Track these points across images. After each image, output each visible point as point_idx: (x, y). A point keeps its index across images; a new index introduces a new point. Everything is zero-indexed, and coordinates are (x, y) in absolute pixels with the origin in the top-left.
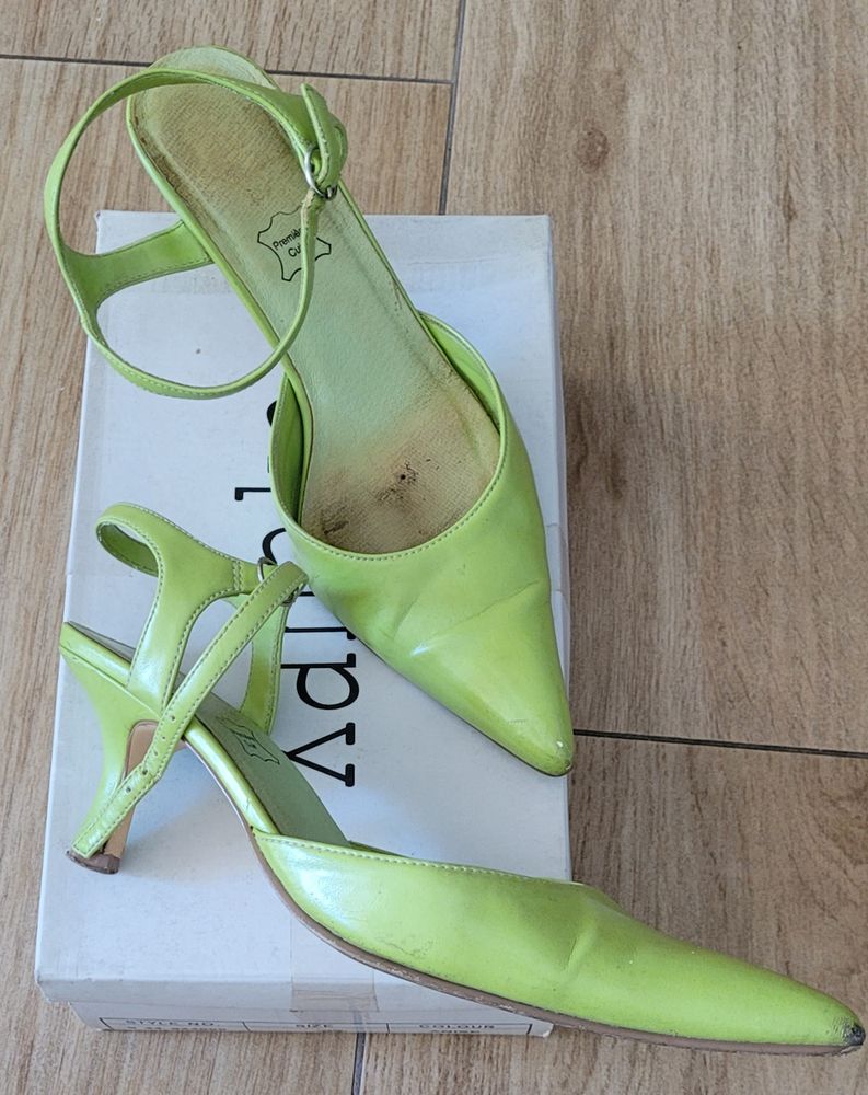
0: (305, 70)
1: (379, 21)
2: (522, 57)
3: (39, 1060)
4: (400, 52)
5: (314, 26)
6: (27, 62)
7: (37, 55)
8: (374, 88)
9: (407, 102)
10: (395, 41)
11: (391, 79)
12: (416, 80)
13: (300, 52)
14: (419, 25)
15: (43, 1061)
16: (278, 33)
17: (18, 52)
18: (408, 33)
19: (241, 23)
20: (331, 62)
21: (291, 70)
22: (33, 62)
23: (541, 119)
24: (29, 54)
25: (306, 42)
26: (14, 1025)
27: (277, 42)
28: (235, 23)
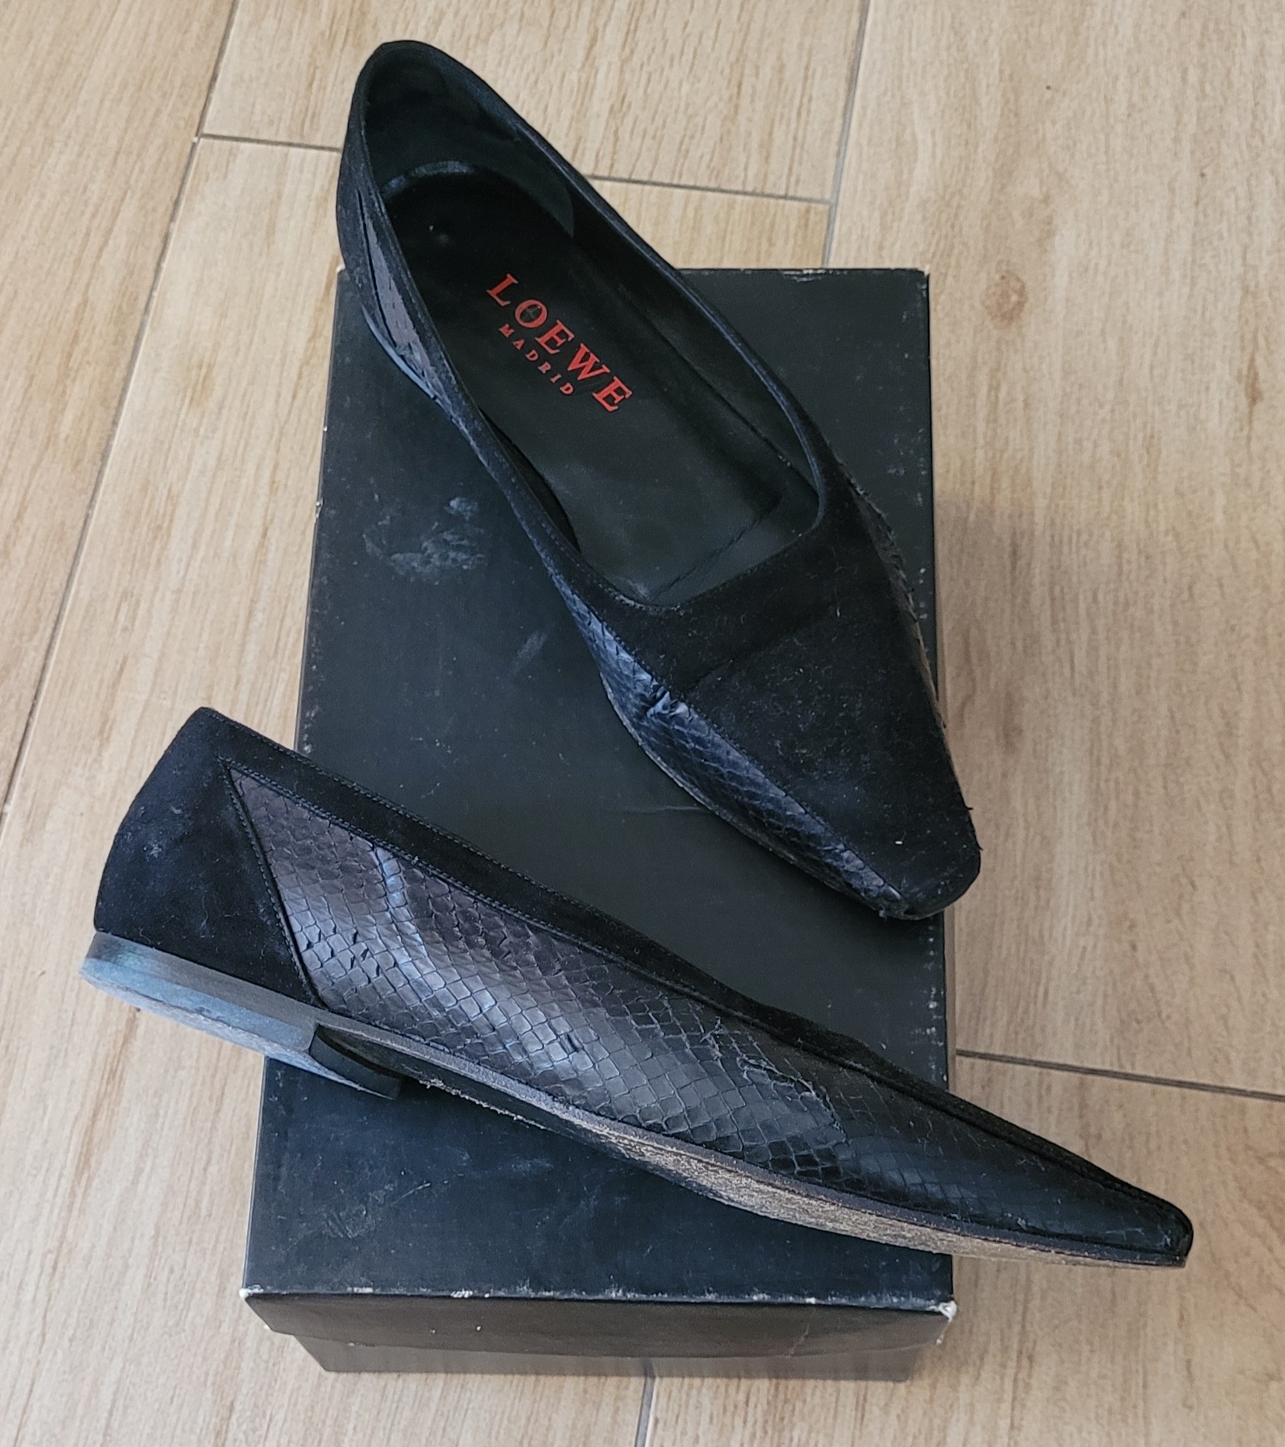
0: (645, 178)
1: (742, 118)
2: (922, 174)
3: (239, 1426)
4: (767, 159)
5: (659, 120)
6: (293, 150)
7: (305, 142)
8: (731, 206)
9: (772, 225)
10: (761, 146)
11: (753, 194)
12: (785, 197)
13: (639, 155)
14: (793, 125)
15: (244, 1427)
16: (614, 129)
17: (283, 137)
18: (779, 134)
19: (567, 113)
20: (678, 169)
21: (626, 176)
22: (302, 150)
23: (942, 255)
24: (296, 140)
25: (648, 142)
26: (211, 1379)
27: (612, 138)
28: (559, 111)
